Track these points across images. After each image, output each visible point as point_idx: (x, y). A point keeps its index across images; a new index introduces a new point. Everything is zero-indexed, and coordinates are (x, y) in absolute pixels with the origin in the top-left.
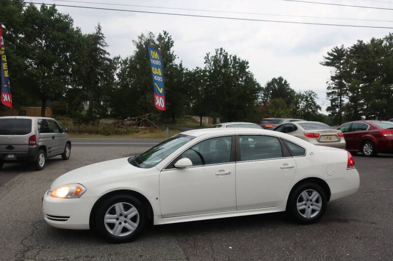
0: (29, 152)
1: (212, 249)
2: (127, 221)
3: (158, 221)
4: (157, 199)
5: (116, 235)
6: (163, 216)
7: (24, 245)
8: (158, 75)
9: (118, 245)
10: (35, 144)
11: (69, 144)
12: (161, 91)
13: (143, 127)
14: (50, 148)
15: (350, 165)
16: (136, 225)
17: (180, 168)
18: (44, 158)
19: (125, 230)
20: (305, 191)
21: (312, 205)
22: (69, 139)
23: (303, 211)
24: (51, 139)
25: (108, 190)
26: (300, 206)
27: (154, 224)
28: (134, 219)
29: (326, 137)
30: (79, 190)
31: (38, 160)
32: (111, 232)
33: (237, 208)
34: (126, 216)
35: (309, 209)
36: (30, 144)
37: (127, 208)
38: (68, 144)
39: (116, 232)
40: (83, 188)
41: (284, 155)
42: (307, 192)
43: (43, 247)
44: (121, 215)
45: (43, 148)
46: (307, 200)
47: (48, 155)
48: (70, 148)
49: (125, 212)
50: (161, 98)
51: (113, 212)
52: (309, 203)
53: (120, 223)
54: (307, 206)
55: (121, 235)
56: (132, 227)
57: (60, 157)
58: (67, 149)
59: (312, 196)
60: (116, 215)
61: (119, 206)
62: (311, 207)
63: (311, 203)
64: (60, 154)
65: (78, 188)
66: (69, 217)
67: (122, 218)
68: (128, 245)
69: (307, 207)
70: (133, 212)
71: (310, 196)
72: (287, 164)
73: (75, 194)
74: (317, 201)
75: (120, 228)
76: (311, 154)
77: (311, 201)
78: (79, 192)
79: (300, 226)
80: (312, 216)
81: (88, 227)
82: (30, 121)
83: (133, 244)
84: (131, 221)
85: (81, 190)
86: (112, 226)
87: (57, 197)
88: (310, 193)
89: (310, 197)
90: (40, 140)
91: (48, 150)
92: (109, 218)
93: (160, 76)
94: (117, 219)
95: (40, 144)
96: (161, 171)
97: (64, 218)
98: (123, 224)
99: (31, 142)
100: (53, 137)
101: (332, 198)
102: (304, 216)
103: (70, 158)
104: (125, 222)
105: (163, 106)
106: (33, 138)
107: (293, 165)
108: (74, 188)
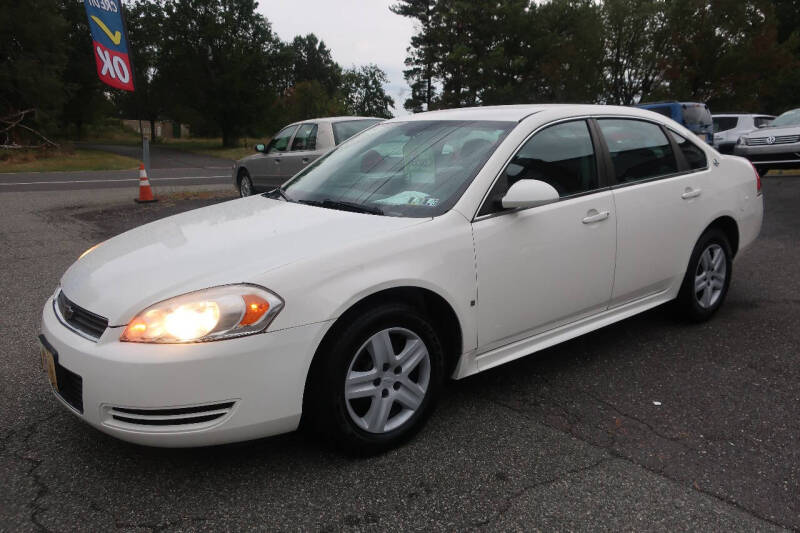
2: (402, 381)
3: (468, 367)
4: (473, 303)
5: (377, 429)
12: (117, 38)
13: (17, 146)
16: (422, 388)
19: (397, 408)
20: (707, 250)
21: (713, 278)
23: (701, 294)
26: (698, 284)
28: (416, 374)
32: (363, 423)
33: (608, 305)
34: (398, 370)
35: (709, 287)
37: (399, 344)
39: (376, 422)
40: (273, 301)
42: (710, 249)
44: (386, 367)
46: (708, 269)
49: (396, 358)
50: (116, 59)
51: (366, 362)
52: (710, 275)
53: (385, 393)
54: (707, 281)
56: (414, 396)
59: (715, 258)
60: (373, 372)
61: (380, 342)
62: (712, 283)
63: (713, 274)
65: (252, 299)
66: (229, 405)
67: (389, 378)
69: (706, 285)
70: (416, 351)
71: (712, 258)
72: (691, 189)
73: (244, 324)
75: (386, 406)
77: (713, 269)
78: (257, 315)
80: (713, 300)
85: (264, 305)
86: (363, 406)
87: (177, 342)
88: (712, 253)
89: (712, 262)
92: (357, 383)
94: (377, 382)
96: (472, 222)
97: (215, 411)
98: (393, 395)
102: (702, 304)
104: (397, 386)
105: (126, 80)
107: (697, 191)
108: (235, 302)
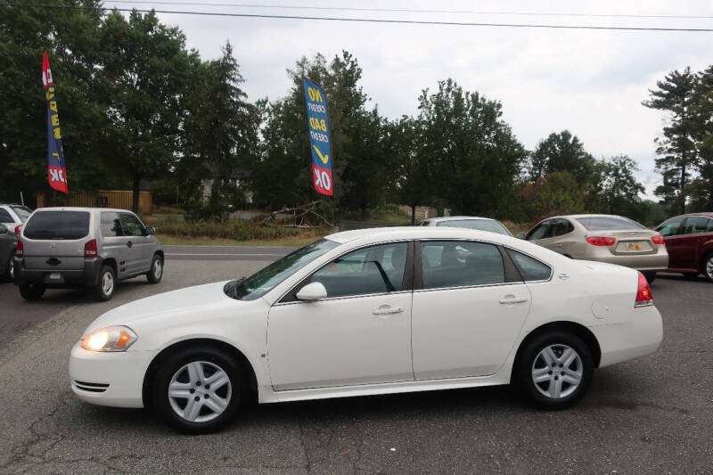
0: (84, 269)
1: (358, 451)
2: (210, 395)
3: (266, 397)
4: (263, 356)
5: (189, 419)
6: (275, 388)
7: (33, 431)
8: (319, 130)
9: (192, 438)
10: (96, 255)
11: (160, 255)
12: (325, 160)
13: (306, 226)
14: (122, 263)
15: (640, 298)
16: (225, 402)
17: (309, 301)
18: (111, 281)
19: (205, 410)
20: (549, 348)
21: (563, 374)
22: (159, 248)
23: (545, 385)
24: (125, 246)
25: (174, 340)
26: (539, 376)
27: (260, 402)
28: (222, 392)
29: (627, 244)
30: (125, 338)
31: (101, 283)
32: (181, 413)
33: (414, 376)
34: (207, 387)
35: (557, 381)
36: (86, 256)
37: (209, 371)
38: (158, 256)
39: (189, 414)
40: (133, 335)
41: (508, 279)
42: (553, 348)
43: (63, 437)
44: (199, 384)
45: (110, 263)
46: (554, 365)
47: (121, 274)
48: (162, 263)
49: (206, 379)
50: (324, 173)
51: (184, 378)
52: (556, 370)
53: (197, 399)
54: (553, 375)
55: (198, 420)
56: (219, 405)
57: (144, 278)
58: (156, 262)
59: (563, 356)
60: (189, 384)
61: (195, 368)
62: (561, 378)
63: (561, 370)
64: (143, 274)
65: (124, 334)
66: (107, 386)
67: (200, 390)
68: (210, 437)
69: (552, 377)
70: (221, 378)
71: (559, 356)
72: (513, 296)
73: (119, 346)
74: (573, 366)
75: (197, 407)
76: (564, 276)
77: (561, 365)
78: (125, 341)
79: (539, 414)
80: (563, 395)
81: (140, 404)
82: (88, 215)
83: (219, 437)
84: (216, 396)
85: (129, 337)
86: (182, 403)
87: (89, 349)
88: (559, 352)
89: (559, 360)
90: (105, 248)
91: (119, 267)
92: (176, 389)
93: (324, 133)
94: (192, 391)
95: (104, 255)
96: (273, 305)
97: (101, 387)
98: (203, 401)
99: (88, 253)
100: (130, 244)
101: (604, 362)
102: (547, 394)
103: (162, 280)
104: (207, 396)
105: (328, 188)
106: (91, 245)
107: (523, 298)
108: (116, 334)
